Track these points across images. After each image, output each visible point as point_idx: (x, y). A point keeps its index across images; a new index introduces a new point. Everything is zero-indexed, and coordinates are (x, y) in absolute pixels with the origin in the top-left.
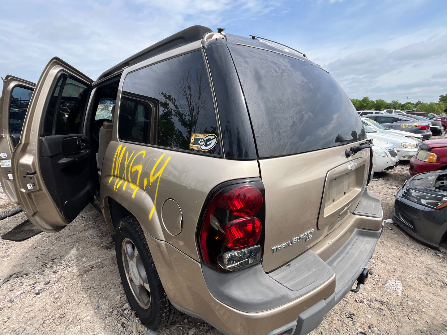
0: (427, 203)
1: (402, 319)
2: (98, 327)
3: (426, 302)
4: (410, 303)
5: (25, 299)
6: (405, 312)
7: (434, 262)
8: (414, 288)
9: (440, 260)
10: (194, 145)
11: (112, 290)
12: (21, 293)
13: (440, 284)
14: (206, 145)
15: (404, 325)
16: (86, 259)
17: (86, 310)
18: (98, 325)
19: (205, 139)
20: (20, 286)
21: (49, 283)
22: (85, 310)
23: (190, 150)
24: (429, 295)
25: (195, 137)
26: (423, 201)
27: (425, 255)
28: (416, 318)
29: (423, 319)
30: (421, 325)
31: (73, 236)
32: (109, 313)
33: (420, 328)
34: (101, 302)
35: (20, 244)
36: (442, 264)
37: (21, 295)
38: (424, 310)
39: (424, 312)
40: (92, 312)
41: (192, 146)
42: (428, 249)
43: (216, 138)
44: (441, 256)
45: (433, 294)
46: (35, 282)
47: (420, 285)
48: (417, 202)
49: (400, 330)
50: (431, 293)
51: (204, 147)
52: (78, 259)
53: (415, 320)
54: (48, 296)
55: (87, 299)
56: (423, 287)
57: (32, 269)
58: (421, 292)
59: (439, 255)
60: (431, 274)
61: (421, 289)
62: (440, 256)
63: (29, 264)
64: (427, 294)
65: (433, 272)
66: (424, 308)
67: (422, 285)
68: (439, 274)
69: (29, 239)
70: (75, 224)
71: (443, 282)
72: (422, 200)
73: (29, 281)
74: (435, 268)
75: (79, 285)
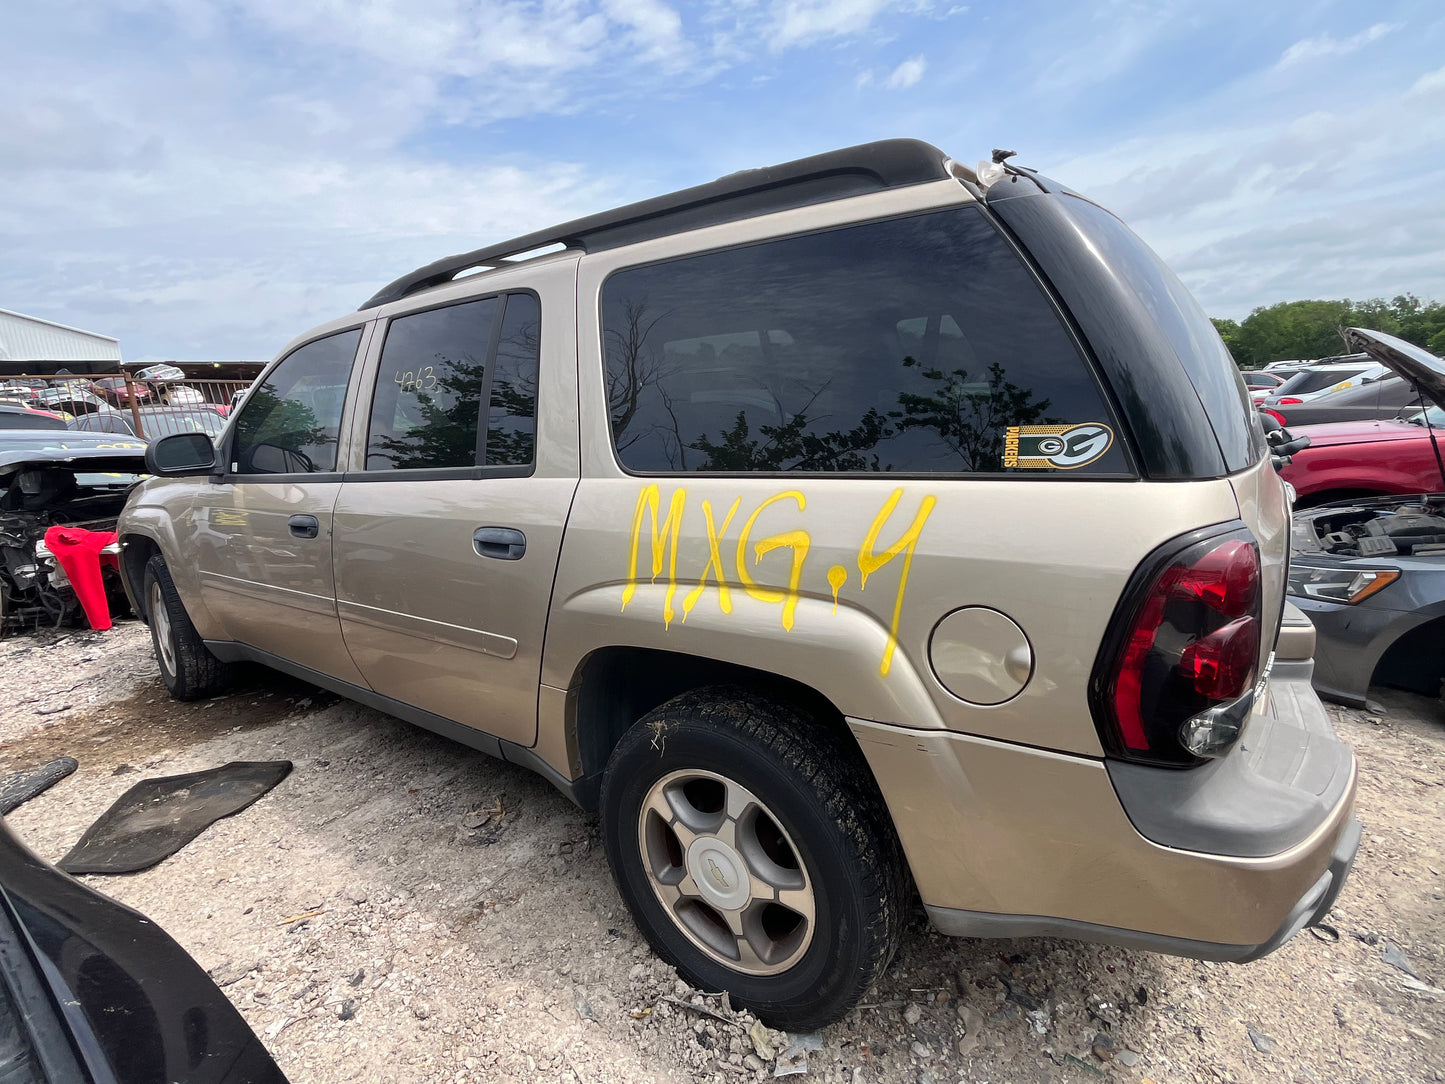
0: (1320, 591)
1: (1381, 878)
2: (623, 1064)
3: (1408, 831)
4: (1380, 840)
5: (313, 1040)
6: (1378, 863)
7: (1367, 738)
8: (1364, 805)
9: (1381, 732)
10: (1020, 457)
11: (597, 955)
12: (285, 1027)
13: (1411, 785)
14: (1071, 453)
15: (1393, 889)
16: (438, 887)
17: (555, 1026)
18: (622, 1060)
19: (1065, 439)
20: (261, 1006)
21: (362, 976)
22: (553, 1029)
23: (1005, 470)
24: (1401, 815)
25: (1021, 436)
26: (1309, 589)
27: (1341, 724)
28: (1408, 870)
29: (1423, 870)
30: (1426, 882)
31: (333, 825)
32: (633, 1021)
33: (1428, 890)
34: (589, 996)
35: (146, 880)
36: (1388, 740)
37: (288, 1032)
38: (1414, 850)
39: (1414, 853)
40: (578, 1028)
41: (1011, 459)
42: (1343, 710)
43: (1105, 431)
44: (1378, 721)
45: (1408, 810)
46: (308, 983)
47: (1370, 796)
48: (1295, 593)
49: (1393, 903)
50: (1404, 809)
51: (1062, 460)
52: (411, 892)
53: (1408, 875)
54: (387, 1017)
55: (537, 994)
56: (1382, 800)
57: (261, 948)
58: (1383, 811)
59: (1373, 719)
60: (1381, 767)
61: (1379, 804)
62: (1375, 723)
63: (236, 938)
64: (1396, 812)
65: (1381, 761)
66: (1410, 845)
67: (1377, 795)
68: (1397, 763)
69: (171, 859)
70: (310, 788)
71: (1415, 781)
72: (1305, 586)
73: (284, 984)
74: (1377, 752)
75: (476, 963)
